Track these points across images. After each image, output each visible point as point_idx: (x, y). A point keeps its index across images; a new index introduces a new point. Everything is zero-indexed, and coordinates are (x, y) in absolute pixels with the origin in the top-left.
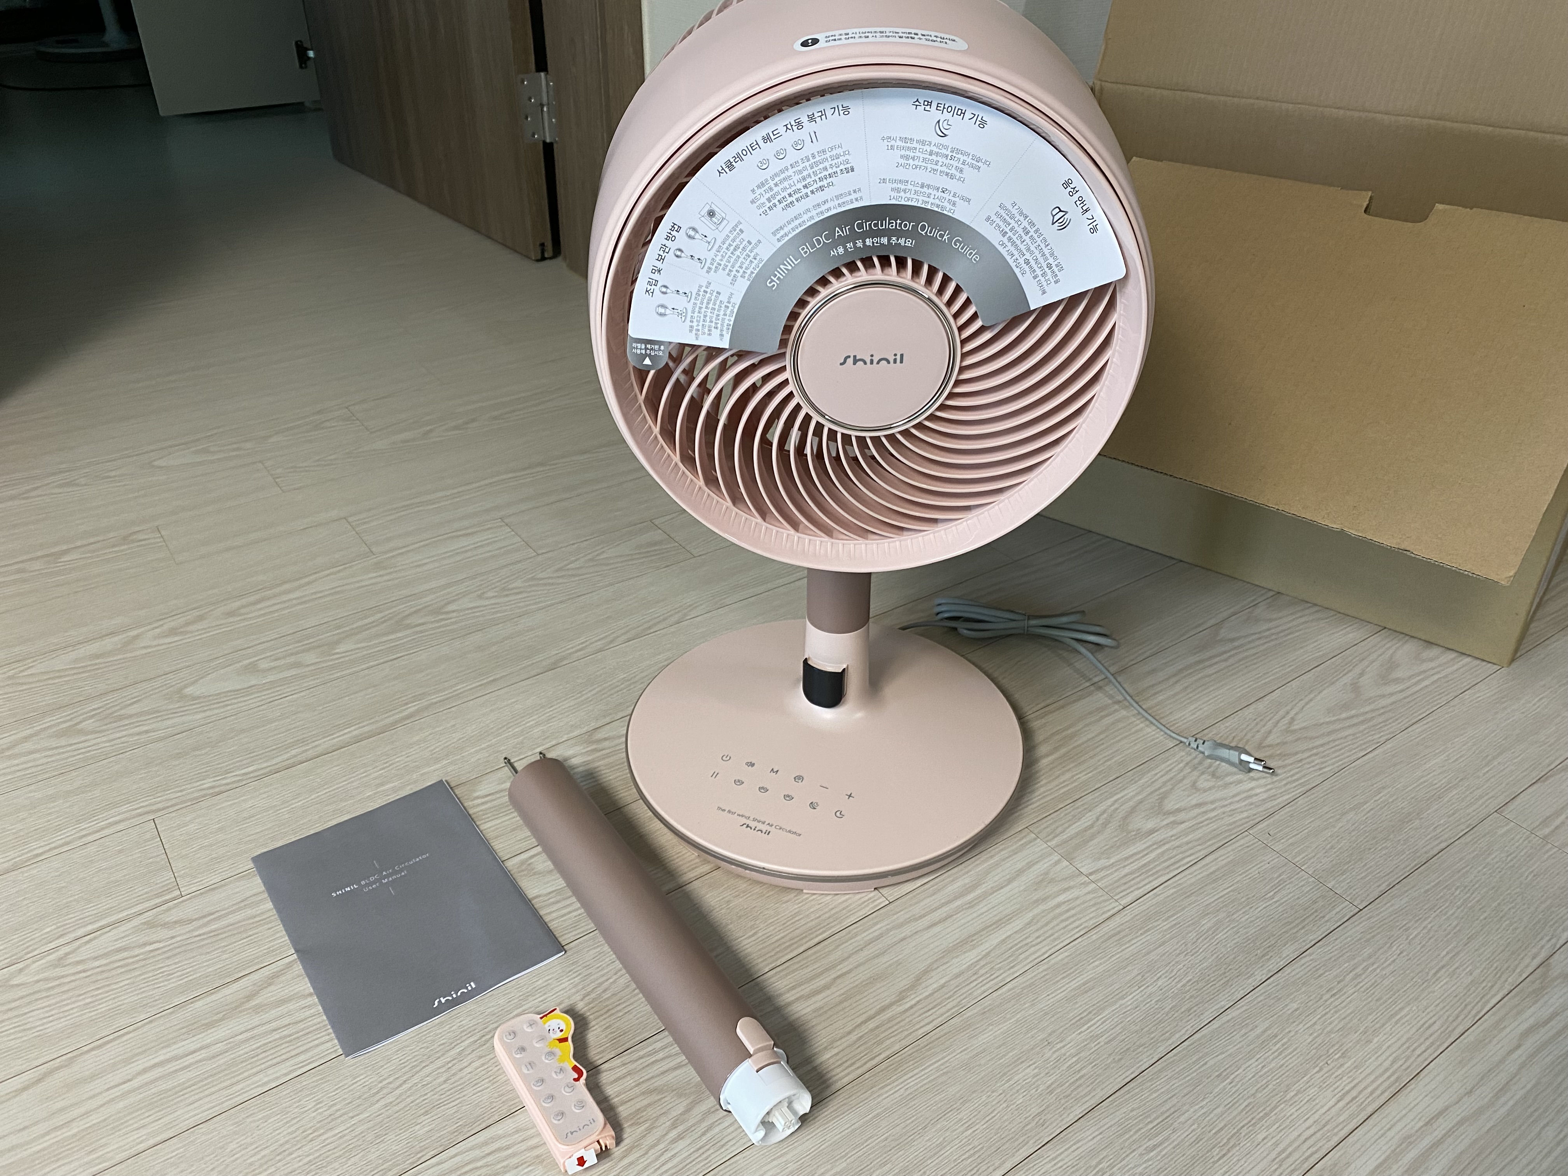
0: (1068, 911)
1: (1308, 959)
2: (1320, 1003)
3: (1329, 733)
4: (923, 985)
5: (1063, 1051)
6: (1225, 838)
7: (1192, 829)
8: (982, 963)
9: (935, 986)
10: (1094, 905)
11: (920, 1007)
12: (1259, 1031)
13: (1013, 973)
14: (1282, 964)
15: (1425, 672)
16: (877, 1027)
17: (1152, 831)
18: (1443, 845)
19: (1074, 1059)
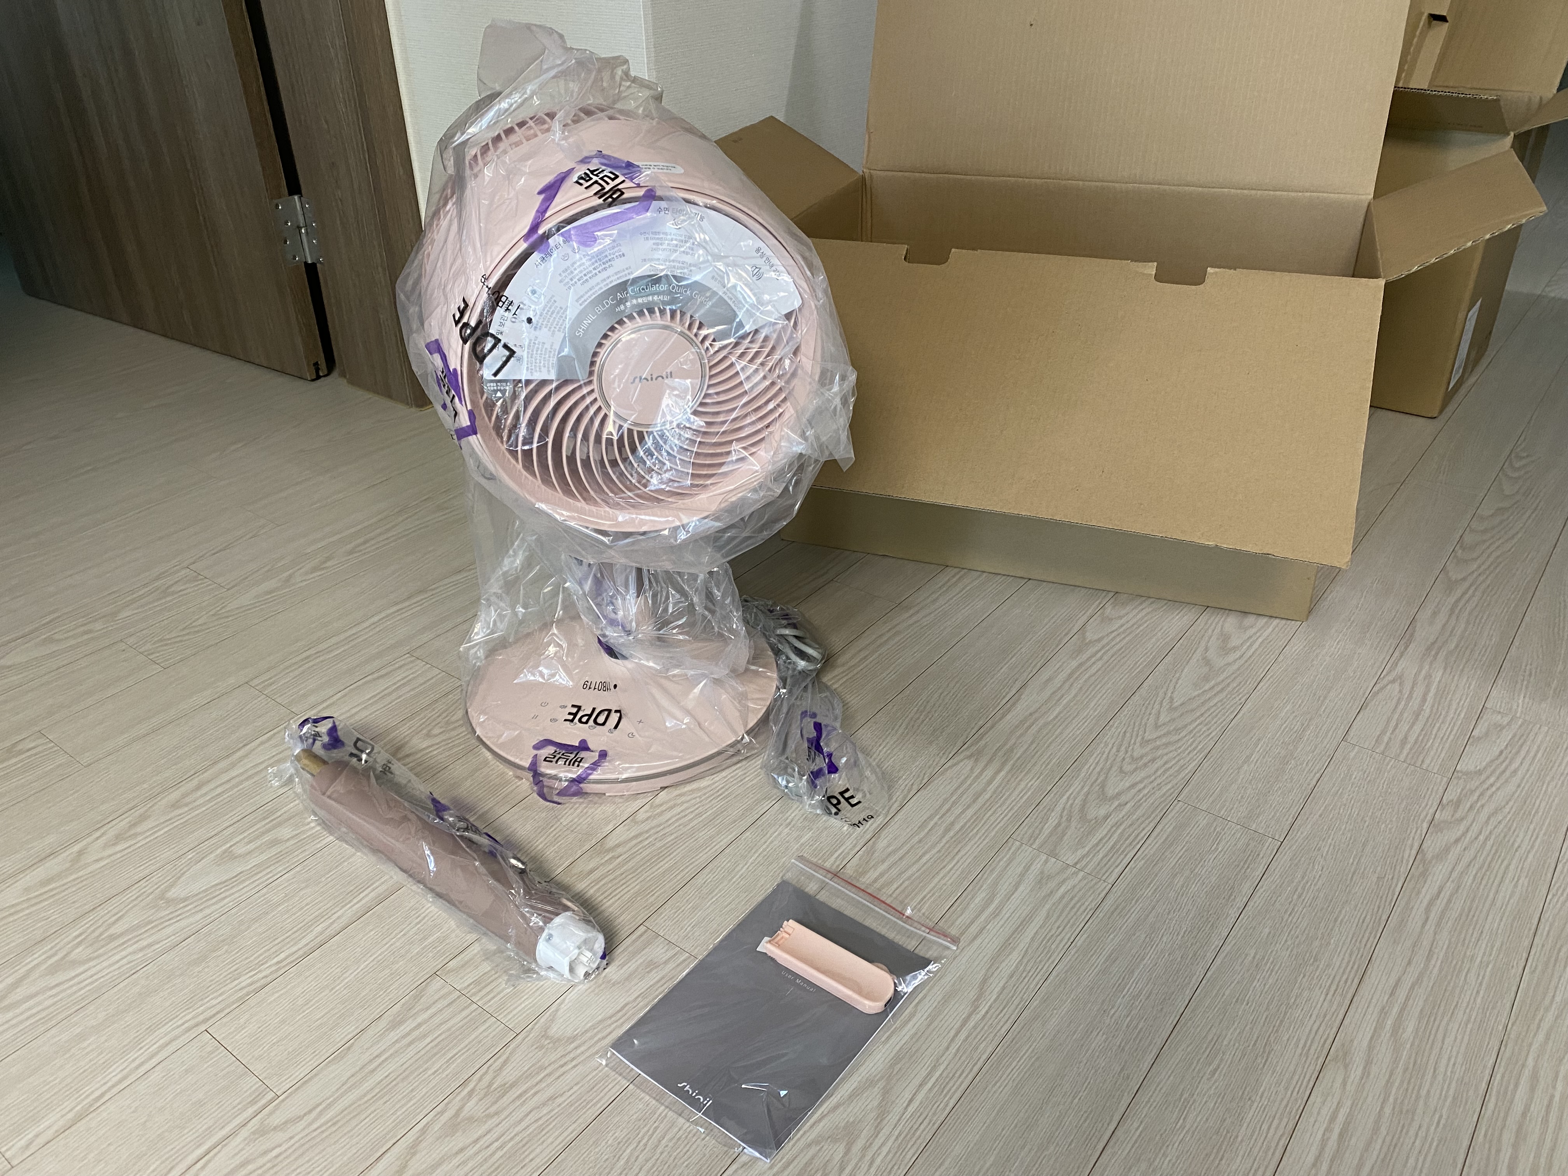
0: (1072, 899)
1: (1261, 890)
2: (1283, 924)
3: (1203, 704)
4: (987, 993)
5: (1117, 1014)
6: (1162, 809)
7: (1137, 807)
8: (1025, 961)
9: (997, 990)
10: (1088, 890)
11: (993, 1010)
12: (1250, 958)
13: (1053, 962)
14: (1245, 900)
15: (1250, 637)
16: (967, 1038)
17: (1106, 817)
18: (1318, 775)
19: (1129, 1019)
